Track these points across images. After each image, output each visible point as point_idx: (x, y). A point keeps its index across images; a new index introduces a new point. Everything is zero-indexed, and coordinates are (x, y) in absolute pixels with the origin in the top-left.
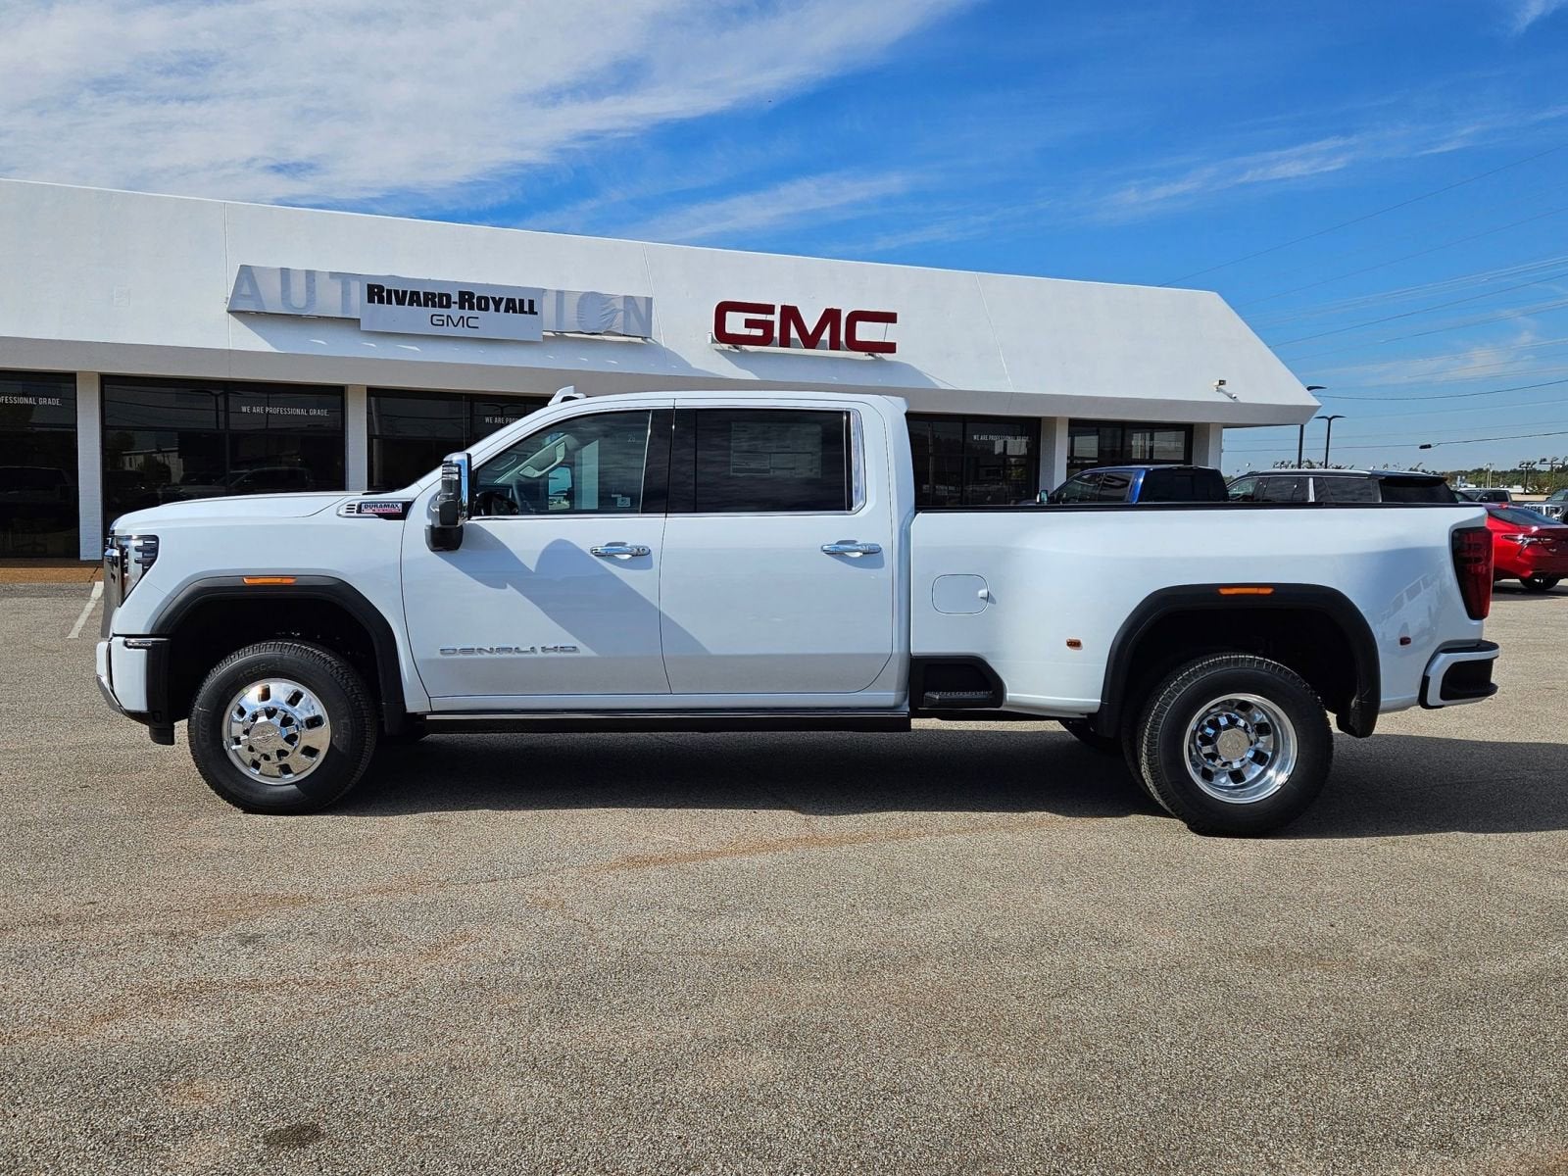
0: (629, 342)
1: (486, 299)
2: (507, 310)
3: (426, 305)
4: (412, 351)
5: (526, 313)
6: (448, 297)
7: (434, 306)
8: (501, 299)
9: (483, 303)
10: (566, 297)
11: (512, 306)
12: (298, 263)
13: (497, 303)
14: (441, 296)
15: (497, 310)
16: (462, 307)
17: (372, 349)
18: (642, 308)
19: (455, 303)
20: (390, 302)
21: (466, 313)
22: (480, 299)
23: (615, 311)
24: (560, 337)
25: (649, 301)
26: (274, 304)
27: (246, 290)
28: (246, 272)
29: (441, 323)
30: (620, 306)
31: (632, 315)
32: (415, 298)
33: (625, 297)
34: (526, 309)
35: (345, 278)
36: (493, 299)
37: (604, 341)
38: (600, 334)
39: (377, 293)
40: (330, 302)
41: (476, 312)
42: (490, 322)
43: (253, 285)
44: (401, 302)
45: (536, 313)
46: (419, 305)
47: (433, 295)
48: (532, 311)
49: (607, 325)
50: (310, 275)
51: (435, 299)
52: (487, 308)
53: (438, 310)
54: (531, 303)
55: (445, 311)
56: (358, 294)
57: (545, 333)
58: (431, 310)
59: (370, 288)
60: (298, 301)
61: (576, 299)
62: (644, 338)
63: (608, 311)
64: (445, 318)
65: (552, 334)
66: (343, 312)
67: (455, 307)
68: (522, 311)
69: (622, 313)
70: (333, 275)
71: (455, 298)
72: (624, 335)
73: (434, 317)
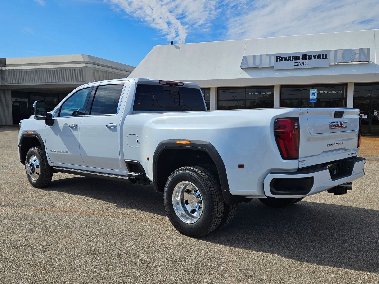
0: (362, 64)
1: (311, 56)
2: (318, 58)
3: (293, 60)
4: (288, 74)
5: (324, 58)
6: (299, 57)
7: (295, 60)
8: (316, 55)
9: (310, 57)
10: (338, 52)
11: (319, 57)
12: (258, 54)
13: (315, 57)
14: (297, 57)
15: (315, 59)
16: (303, 59)
17: (277, 75)
18: (366, 52)
19: (302, 58)
20: (282, 61)
21: (305, 61)
22: (309, 56)
23: (356, 54)
24: (337, 65)
25: (369, 49)
26: (251, 65)
27: (245, 62)
28: (245, 57)
29: (297, 65)
30: (358, 52)
31: (362, 55)
32: (289, 59)
33: (360, 49)
34: (324, 57)
35: (270, 56)
36: (313, 55)
37: (353, 64)
38: (351, 62)
39: (278, 58)
40: (266, 63)
41: (308, 60)
42: (312, 63)
43: (247, 61)
44: (285, 60)
45: (328, 58)
46: (290, 60)
47: (295, 57)
48: (326, 58)
49: (353, 59)
50: (261, 56)
51: (295, 58)
52: (311, 59)
53: (296, 61)
54: (326, 55)
55: (298, 61)
56: (273, 59)
57: (330, 64)
58: (294, 61)
59: (277, 57)
60: (258, 63)
61: (342, 52)
62: (368, 62)
63: (353, 54)
64: (298, 63)
65: (334, 64)
66: (269, 65)
67: (301, 60)
68: (323, 58)
69: (358, 55)
70: (267, 55)
71: (301, 57)
72: (359, 61)
73: (295, 63)
